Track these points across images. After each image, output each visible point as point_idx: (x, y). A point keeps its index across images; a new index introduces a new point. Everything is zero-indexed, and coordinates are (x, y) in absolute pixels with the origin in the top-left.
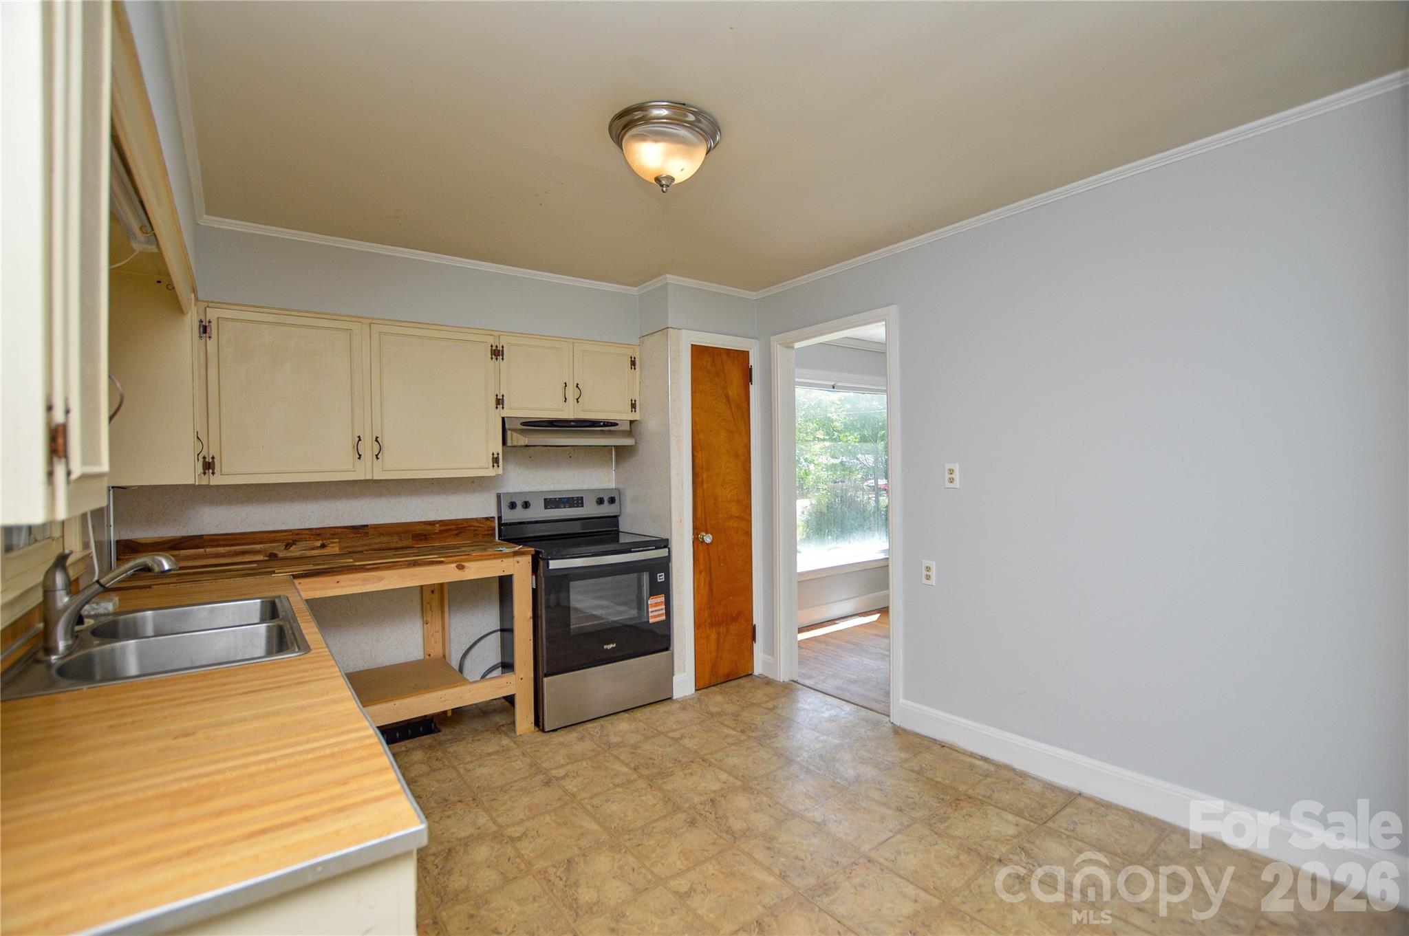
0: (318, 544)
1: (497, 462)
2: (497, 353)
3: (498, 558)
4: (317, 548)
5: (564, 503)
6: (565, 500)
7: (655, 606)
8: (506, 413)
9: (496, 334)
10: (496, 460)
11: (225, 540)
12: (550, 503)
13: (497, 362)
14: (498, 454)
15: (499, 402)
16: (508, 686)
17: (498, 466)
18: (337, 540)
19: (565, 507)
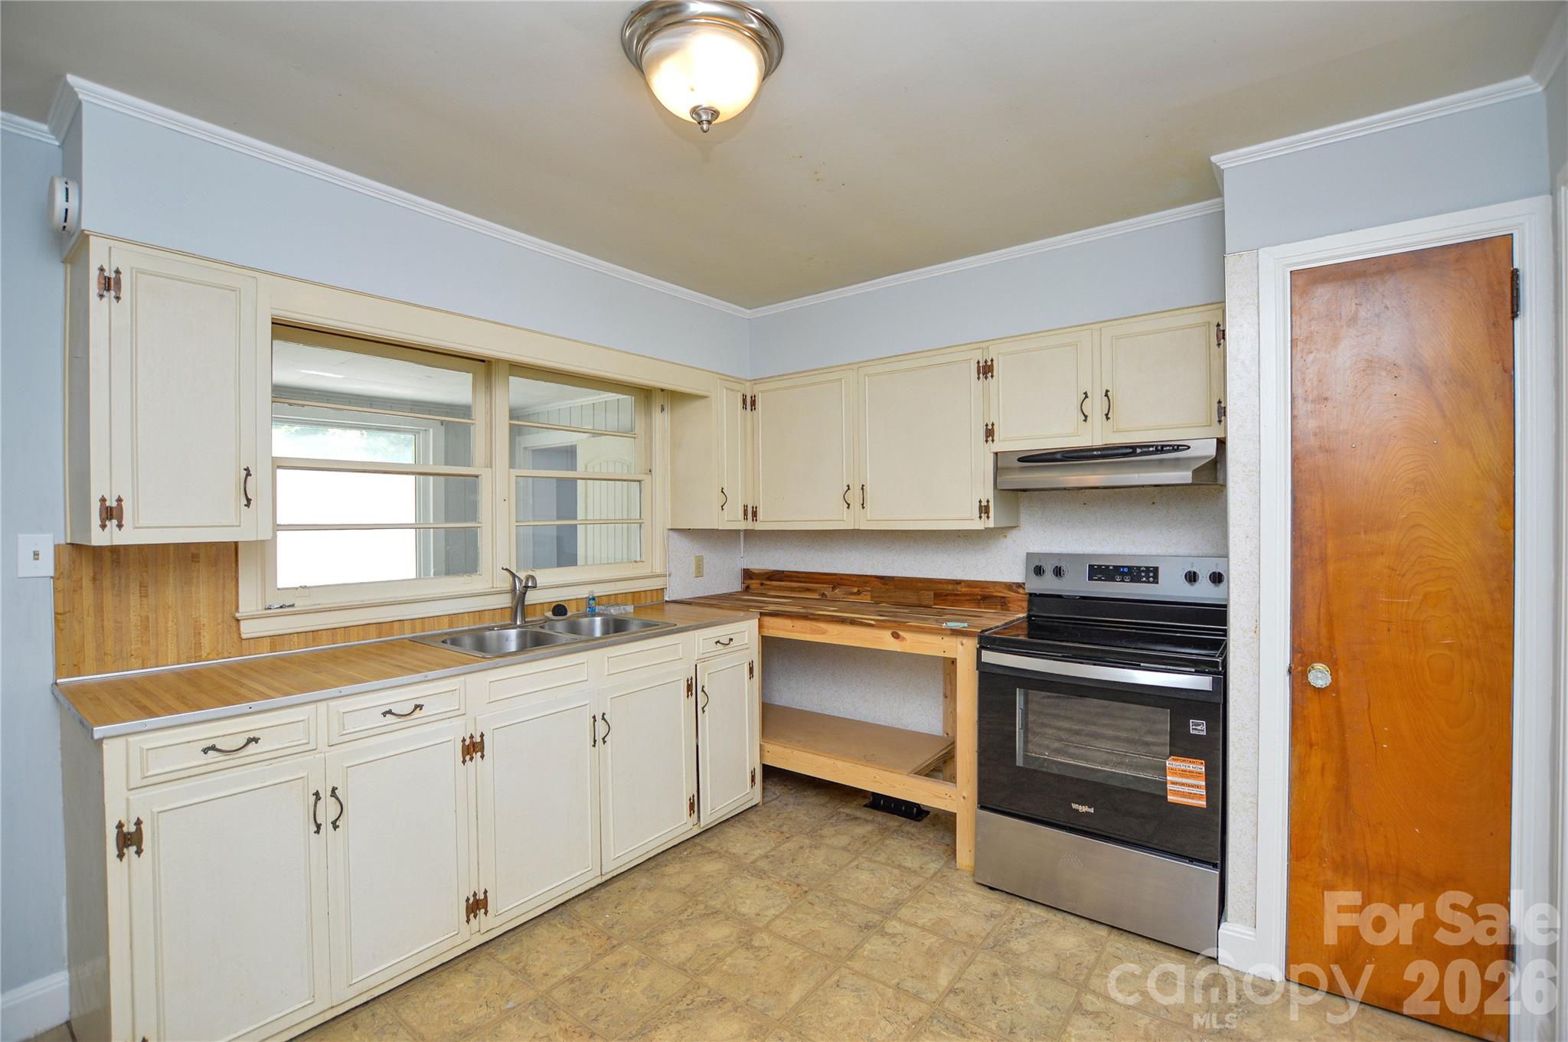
0: (855, 590)
1: (987, 512)
2: (986, 370)
3: (939, 634)
4: (855, 594)
5: (1123, 574)
6: (1126, 570)
7: (1182, 776)
8: (999, 446)
9: (983, 345)
10: (984, 510)
11: (796, 577)
12: (1100, 572)
13: (986, 382)
14: (988, 501)
15: (990, 433)
16: (945, 799)
17: (988, 517)
18: (869, 589)
19: (1123, 581)
